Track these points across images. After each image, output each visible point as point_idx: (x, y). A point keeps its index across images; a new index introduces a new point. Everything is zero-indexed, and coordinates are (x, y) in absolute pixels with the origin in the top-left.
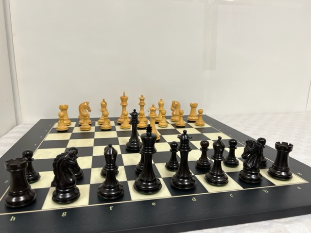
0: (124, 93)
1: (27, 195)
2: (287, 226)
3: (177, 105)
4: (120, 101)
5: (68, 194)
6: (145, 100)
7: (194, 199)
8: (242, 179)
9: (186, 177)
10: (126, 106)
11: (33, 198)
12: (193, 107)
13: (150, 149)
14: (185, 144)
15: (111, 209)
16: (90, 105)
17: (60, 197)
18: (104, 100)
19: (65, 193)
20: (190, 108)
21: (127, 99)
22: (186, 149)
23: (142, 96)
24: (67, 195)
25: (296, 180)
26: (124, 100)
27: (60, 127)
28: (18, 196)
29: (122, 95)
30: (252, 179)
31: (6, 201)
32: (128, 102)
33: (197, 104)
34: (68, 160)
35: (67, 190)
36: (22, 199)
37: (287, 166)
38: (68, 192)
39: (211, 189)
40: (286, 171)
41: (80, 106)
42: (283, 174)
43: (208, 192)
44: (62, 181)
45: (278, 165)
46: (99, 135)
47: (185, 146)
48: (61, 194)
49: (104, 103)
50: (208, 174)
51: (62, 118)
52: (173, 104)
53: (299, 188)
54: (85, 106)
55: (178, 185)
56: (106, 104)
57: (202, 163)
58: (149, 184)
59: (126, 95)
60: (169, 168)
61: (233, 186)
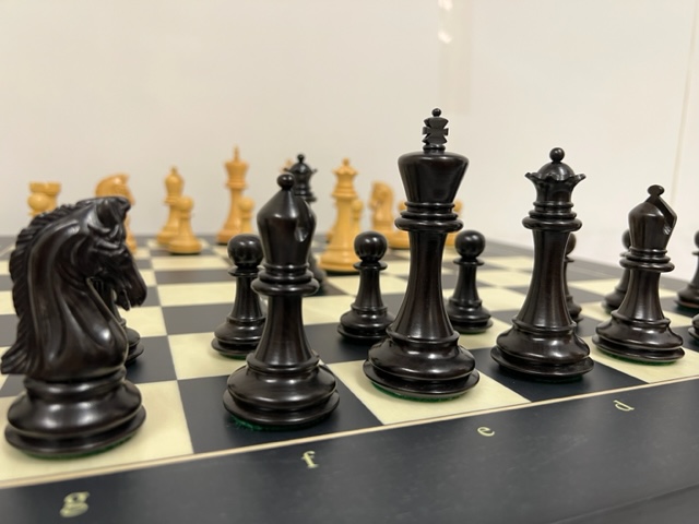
0: (236, 152)
3: (385, 194)
5: (85, 405)
7: (624, 406)
9: (555, 327)
10: (240, 190)
13: (438, 209)
15: (311, 464)
17: (50, 423)
19: (71, 399)
22: (563, 219)
24: (80, 412)
26: (235, 171)
29: (231, 157)
35: (84, 387)
38: (84, 397)
39: (646, 374)
41: (99, 187)
44: (56, 343)
47: (555, 208)
48: (55, 408)
49: (176, 180)
54: (114, 187)
56: (181, 181)
58: (432, 356)
59: (241, 157)
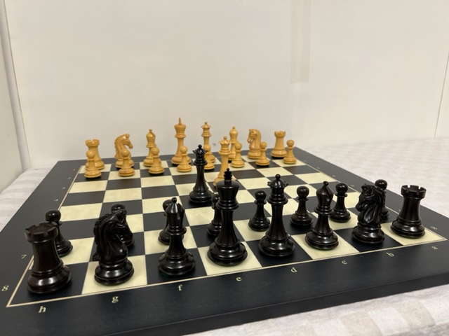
0: (180, 120)
1: (58, 275)
2: (423, 301)
3: (256, 135)
4: (175, 132)
5: (117, 271)
6: (210, 130)
7: (294, 270)
8: (356, 239)
9: (279, 239)
10: (183, 139)
11: (67, 278)
12: (279, 136)
13: (230, 203)
14: (278, 194)
15: (180, 289)
16: (131, 140)
17: (107, 276)
18: (150, 131)
19: (112, 269)
20: (275, 138)
21: (184, 129)
22: (280, 201)
23: (206, 123)
24: (115, 273)
25: (430, 237)
26: (180, 129)
27: (88, 173)
28: (46, 277)
29: (177, 123)
30: (371, 239)
31: (29, 285)
32: (186, 132)
33: (284, 133)
34: (115, 223)
35: (116, 266)
36: (52, 281)
37: (417, 218)
38: (116, 268)
39: (316, 255)
40: (417, 225)
41: (116, 140)
42: (412, 229)
43: (311, 259)
44: (108, 253)
45: (405, 218)
46: (147, 182)
47: (278, 197)
48: (108, 272)
49: (151, 136)
50: (310, 233)
51: (92, 160)
52: (250, 134)
53: (435, 248)
54: (123, 140)
55: (270, 252)
56: (154, 136)
57: (300, 218)
58: (230, 251)
59: (182, 122)
60: (254, 227)
61: (345, 249)
